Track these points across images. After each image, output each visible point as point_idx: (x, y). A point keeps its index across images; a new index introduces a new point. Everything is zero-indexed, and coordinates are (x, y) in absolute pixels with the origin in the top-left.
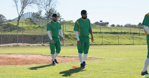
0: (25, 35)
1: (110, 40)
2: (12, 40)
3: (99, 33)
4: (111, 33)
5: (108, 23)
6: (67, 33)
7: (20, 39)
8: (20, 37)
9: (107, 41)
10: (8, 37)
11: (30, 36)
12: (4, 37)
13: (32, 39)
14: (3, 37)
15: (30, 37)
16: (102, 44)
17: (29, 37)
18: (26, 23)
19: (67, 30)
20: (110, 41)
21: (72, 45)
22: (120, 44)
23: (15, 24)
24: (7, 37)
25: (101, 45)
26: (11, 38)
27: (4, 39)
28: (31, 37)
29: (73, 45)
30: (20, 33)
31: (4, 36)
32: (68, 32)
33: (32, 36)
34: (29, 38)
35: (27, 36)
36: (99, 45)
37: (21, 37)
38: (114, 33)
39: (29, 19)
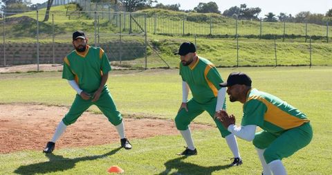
0: (60, 45)
1: (257, 55)
2: (30, 56)
3: (232, 37)
4: (261, 37)
5: (258, 11)
6: (157, 39)
7: (48, 53)
8: (48, 48)
9: (250, 56)
10: (20, 50)
12: (10, 48)
14: (8, 50)
16: (238, 66)
18: (69, 15)
19: (158, 30)
20: (256, 57)
21: (164, 68)
22: (280, 65)
23: (41, 18)
24: (18, 49)
25: (234, 67)
26: (27, 50)
27: (12, 54)
29: (168, 68)
30: (49, 40)
31: (10, 46)
32: (160, 34)
35: (66, 45)
36: (229, 67)
37: (51, 50)
38: (268, 37)
39: (74, 3)
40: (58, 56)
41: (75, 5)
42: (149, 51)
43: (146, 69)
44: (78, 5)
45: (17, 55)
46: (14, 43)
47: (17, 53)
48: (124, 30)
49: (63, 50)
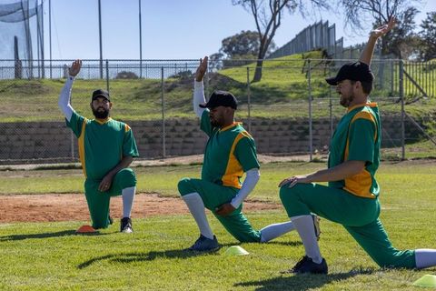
10: (195, 130)
11: (285, 123)
12: (177, 128)
13: (293, 134)
14: (173, 130)
15: (286, 127)
17: (280, 129)
24: (190, 129)
27: (179, 136)
28: (291, 129)
31: (178, 124)
33: (294, 123)
34: (280, 133)
35: (274, 122)
39: (320, 50)
40: (262, 141)
41: (320, 53)
42: (430, 131)
43: (403, 160)
44: (325, 54)
45: (188, 139)
46: (183, 118)
47: (189, 135)
48: (390, 95)
49: (269, 130)
